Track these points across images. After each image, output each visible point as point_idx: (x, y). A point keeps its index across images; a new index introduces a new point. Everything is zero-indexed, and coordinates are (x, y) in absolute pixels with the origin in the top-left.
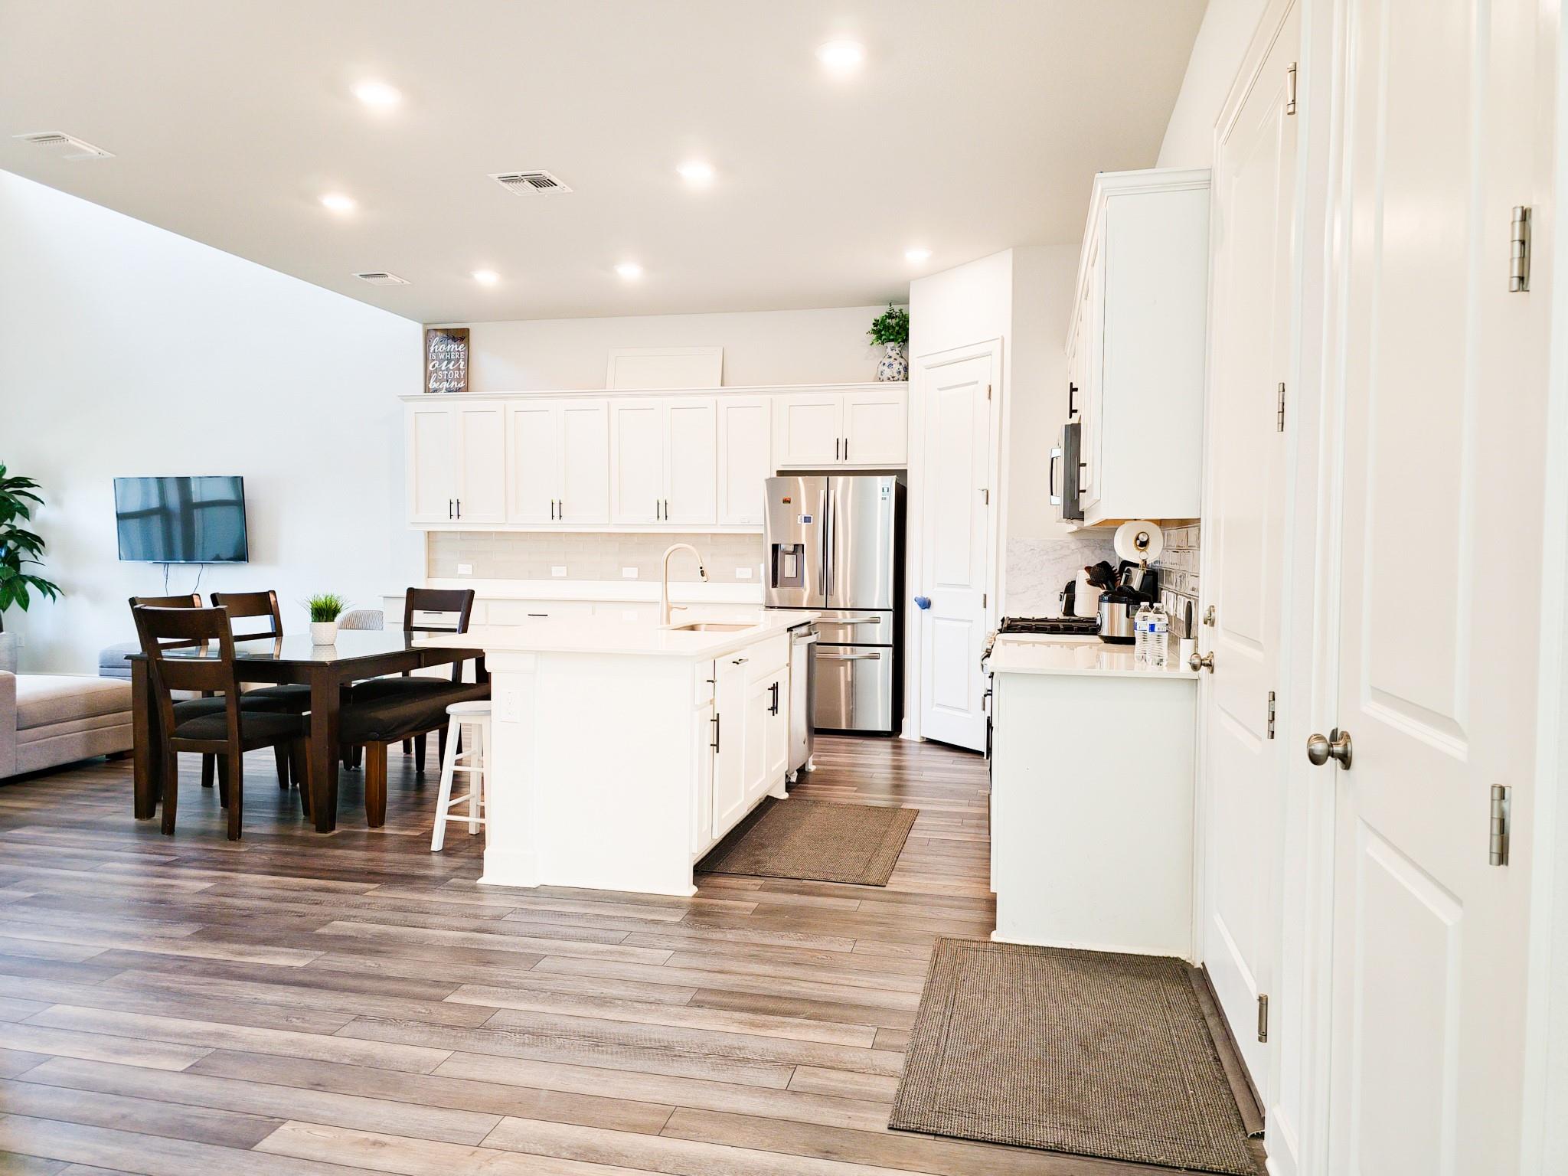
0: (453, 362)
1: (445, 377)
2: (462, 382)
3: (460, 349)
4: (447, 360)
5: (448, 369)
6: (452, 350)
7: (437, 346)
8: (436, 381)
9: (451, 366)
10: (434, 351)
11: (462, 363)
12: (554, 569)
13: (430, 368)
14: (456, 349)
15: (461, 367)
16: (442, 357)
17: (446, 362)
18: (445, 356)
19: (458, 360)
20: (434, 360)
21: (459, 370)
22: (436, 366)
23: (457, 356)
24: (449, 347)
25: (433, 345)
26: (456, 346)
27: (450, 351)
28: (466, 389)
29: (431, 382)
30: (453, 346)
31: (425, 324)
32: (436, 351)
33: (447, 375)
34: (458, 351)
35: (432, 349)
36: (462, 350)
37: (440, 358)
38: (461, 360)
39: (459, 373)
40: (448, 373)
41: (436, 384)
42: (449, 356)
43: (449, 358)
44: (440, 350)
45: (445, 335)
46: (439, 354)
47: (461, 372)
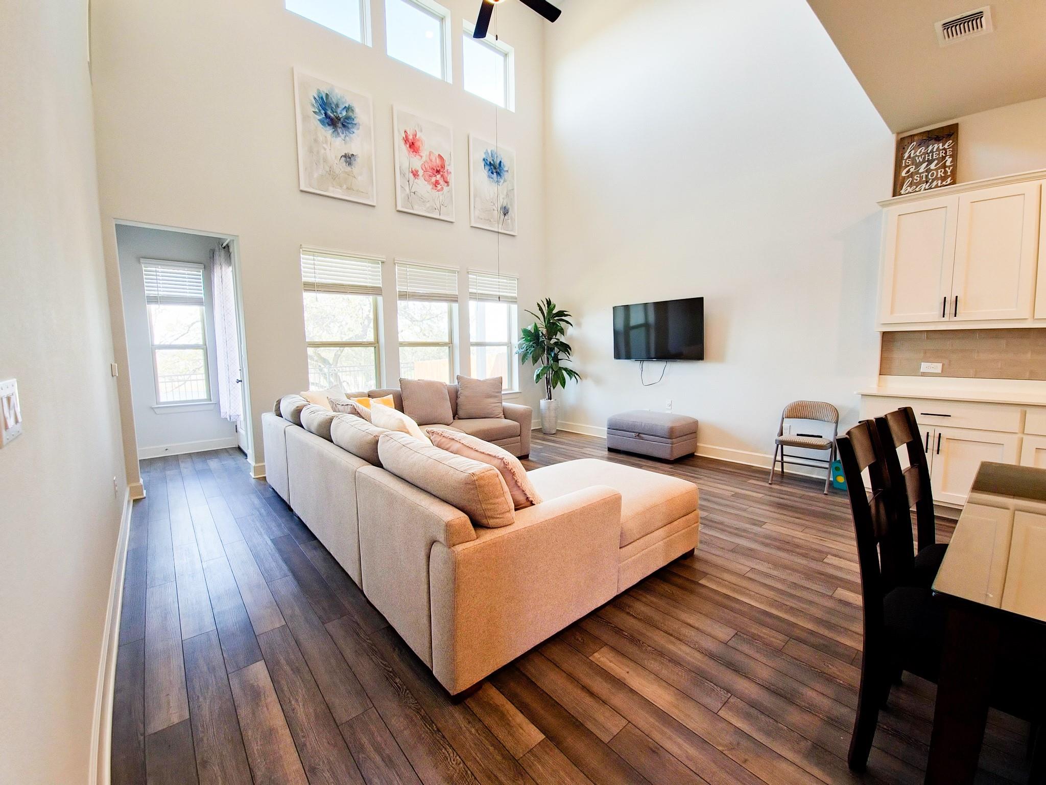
0: (936, 162)
1: (924, 179)
2: (949, 178)
3: (946, 146)
4: (928, 161)
5: (928, 171)
6: (934, 150)
7: (913, 152)
8: (911, 185)
9: (932, 166)
10: (909, 157)
11: (949, 160)
13: (903, 174)
14: (941, 147)
15: (948, 164)
16: (920, 160)
17: (926, 163)
18: (925, 157)
19: (944, 158)
20: (908, 166)
21: (944, 166)
23: (941, 155)
24: (930, 148)
25: (909, 150)
26: (941, 145)
27: (931, 152)
28: (954, 183)
29: (904, 186)
30: (935, 147)
31: (898, 134)
32: (912, 156)
33: (927, 176)
34: (944, 149)
35: (906, 155)
36: (948, 148)
37: (918, 161)
38: (947, 158)
39: (945, 170)
40: (928, 174)
41: (911, 187)
42: (930, 157)
43: (930, 159)
44: (918, 153)
45: (924, 138)
46: (917, 158)
47: (947, 169)
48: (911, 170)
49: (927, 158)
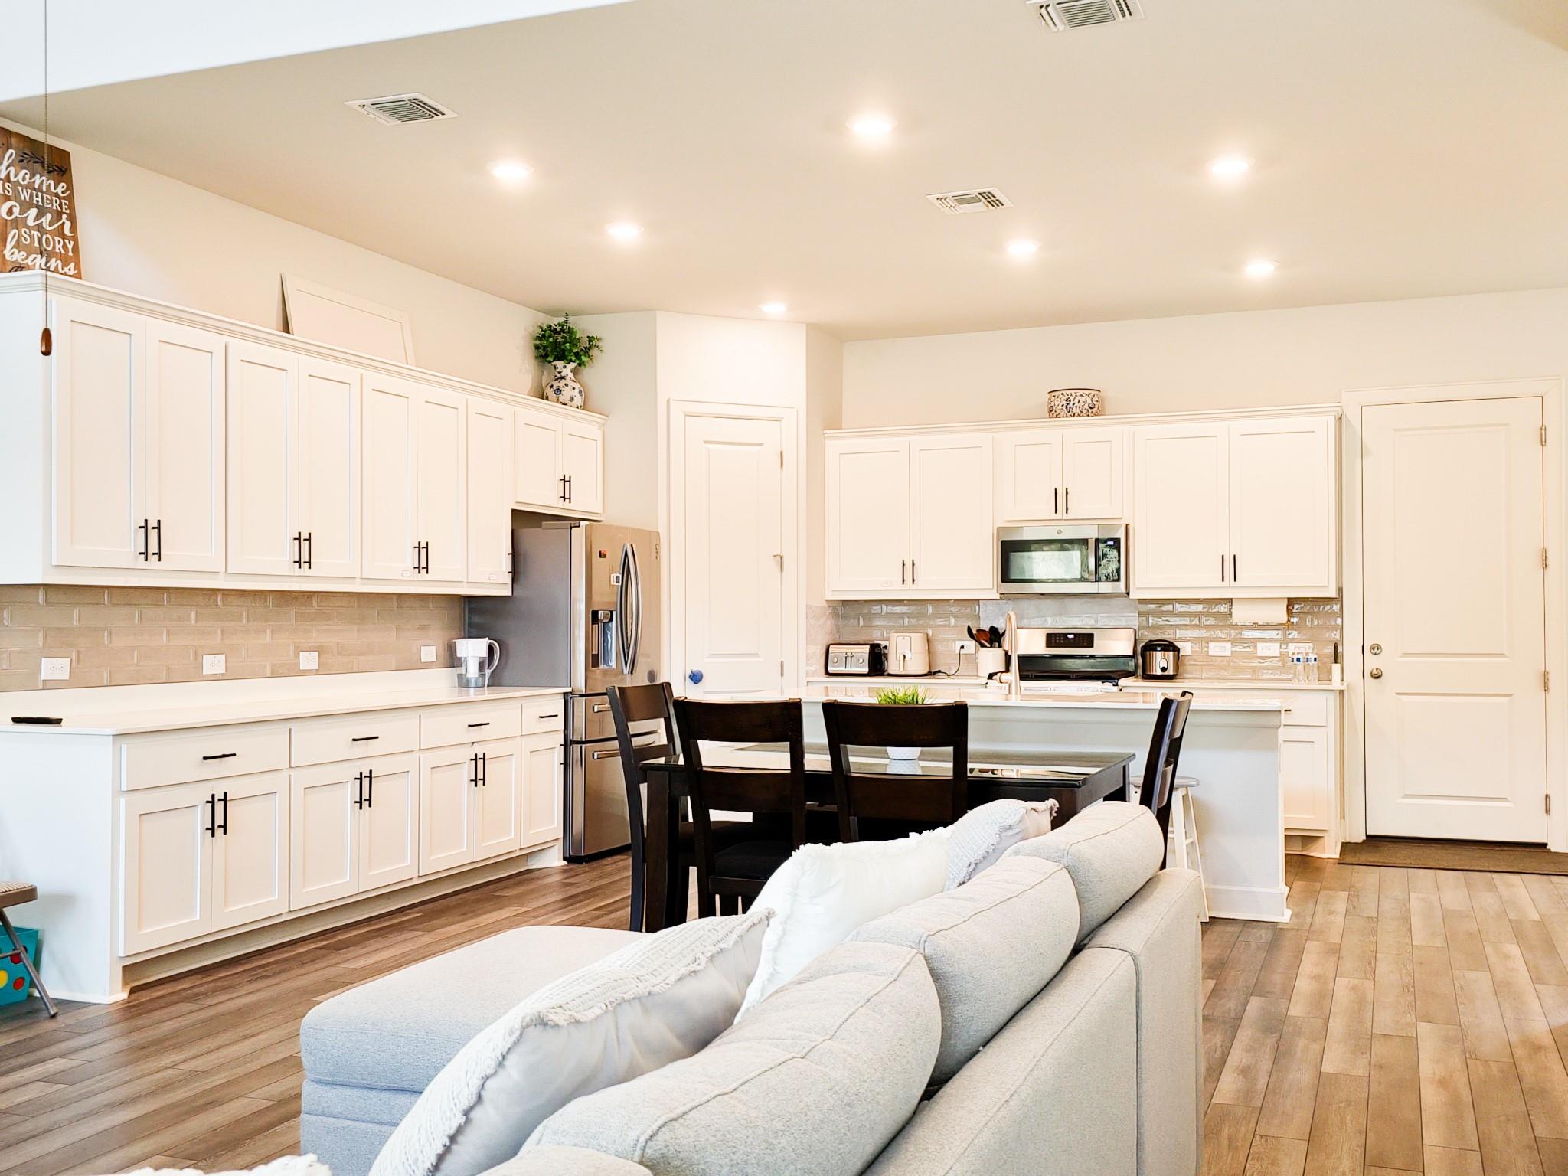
0: (49, 216)
1: (36, 245)
2: (72, 265)
3: (59, 190)
4: (37, 206)
5: (40, 227)
6: (44, 189)
7: (12, 169)
8: (17, 247)
9: (45, 223)
10: (8, 178)
11: (68, 225)
12: (207, 661)
13: (4, 213)
14: (53, 188)
15: (66, 230)
16: (25, 195)
17: (33, 212)
18: (32, 196)
19: (59, 215)
20: (9, 198)
21: (63, 236)
22: (16, 211)
23: (56, 205)
24: (37, 179)
25: (5, 162)
26: (52, 183)
27: (40, 190)
29: (9, 245)
30: (45, 181)
32: (12, 178)
33: (39, 240)
34: (58, 196)
35: (3, 171)
36: (64, 198)
37: (23, 198)
38: (64, 216)
39: (64, 242)
40: (42, 236)
41: (19, 252)
42: (40, 199)
43: (40, 204)
44: (20, 178)
45: (27, 152)
46: (20, 188)
47: (67, 241)
48: (14, 209)
49: (35, 199)
